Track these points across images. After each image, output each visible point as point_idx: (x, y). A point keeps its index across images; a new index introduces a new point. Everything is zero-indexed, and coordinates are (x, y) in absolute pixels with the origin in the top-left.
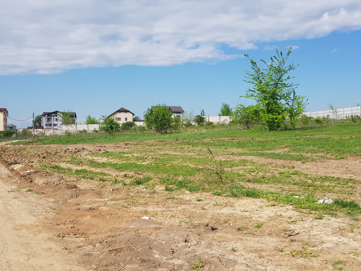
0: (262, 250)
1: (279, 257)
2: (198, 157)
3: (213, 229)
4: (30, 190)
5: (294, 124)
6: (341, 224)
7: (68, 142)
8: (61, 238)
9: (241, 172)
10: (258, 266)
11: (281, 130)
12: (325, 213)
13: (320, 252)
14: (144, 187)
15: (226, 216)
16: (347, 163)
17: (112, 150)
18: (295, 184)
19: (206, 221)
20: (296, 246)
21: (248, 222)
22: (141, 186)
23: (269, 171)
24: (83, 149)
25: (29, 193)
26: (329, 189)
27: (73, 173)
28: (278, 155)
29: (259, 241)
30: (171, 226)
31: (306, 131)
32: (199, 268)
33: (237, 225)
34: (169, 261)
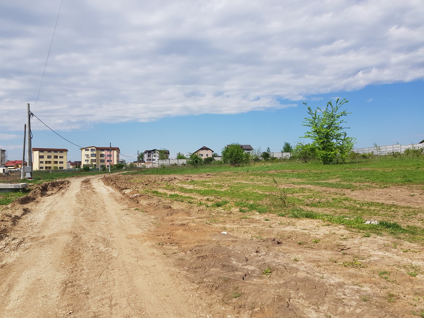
0: (319, 261)
1: (334, 267)
2: (265, 185)
3: (279, 243)
4: (137, 209)
5: (344, 159)
6: (386, 242)
7: (164, 173)
8: (161, 246)
9: (300, 198)
10: (316, 274)
11: (333, 164)
12: (372, 232)
13: (368, 264)
14: (222, 209)
15: (289, 233)
16: (390, 191)
17: (197, 180)
18: (345, 208)
19: (273, 237)
20: (348, 259)
21: (307, 238)
22: (220, 208)
23: (324, 197)
24: (175, 178)
25: (136, 211)
26: (375, 212)
27: (168, 197)
28: (331, 184)
29: (316, 254)
30: (245, 239)
31: (355, 164)
32: (268, 273)
33: (299, 240)
34: (244, 267)
